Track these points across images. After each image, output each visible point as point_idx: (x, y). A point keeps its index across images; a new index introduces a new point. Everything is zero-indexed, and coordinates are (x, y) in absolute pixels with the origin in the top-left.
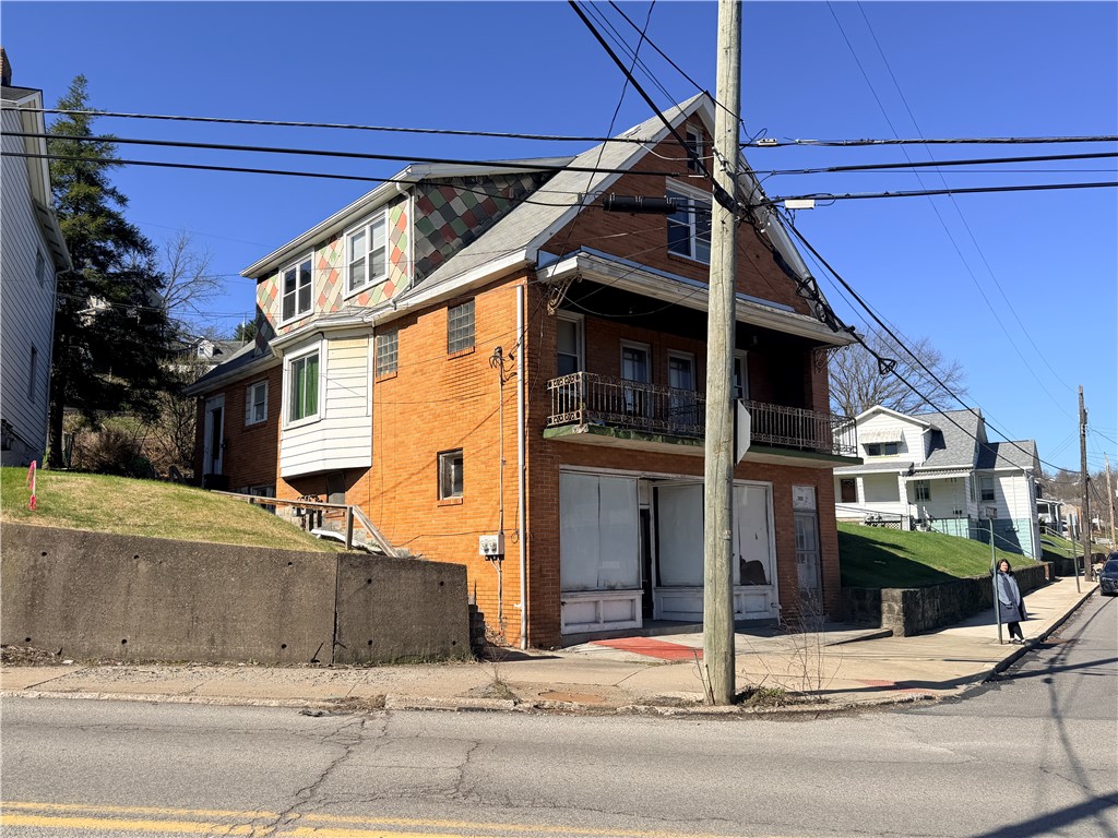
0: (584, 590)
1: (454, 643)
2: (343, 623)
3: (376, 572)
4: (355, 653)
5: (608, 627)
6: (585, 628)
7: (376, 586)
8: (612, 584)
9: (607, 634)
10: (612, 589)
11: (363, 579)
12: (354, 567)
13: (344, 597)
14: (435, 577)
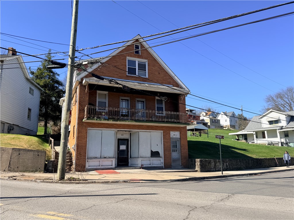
0: (96, 158)
1: (40, 168)
2: (11, 163)
3: (21, 152)
4: (14, 169)
5: (102, 167)
6: (95, 167)
7: (21, 155)
8: (105, 157)
9: (102, 169)
10: (105, 158)
11: (18, 153)
12: (16, 151)
13: (13, 157)
14: (37, 154)
